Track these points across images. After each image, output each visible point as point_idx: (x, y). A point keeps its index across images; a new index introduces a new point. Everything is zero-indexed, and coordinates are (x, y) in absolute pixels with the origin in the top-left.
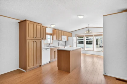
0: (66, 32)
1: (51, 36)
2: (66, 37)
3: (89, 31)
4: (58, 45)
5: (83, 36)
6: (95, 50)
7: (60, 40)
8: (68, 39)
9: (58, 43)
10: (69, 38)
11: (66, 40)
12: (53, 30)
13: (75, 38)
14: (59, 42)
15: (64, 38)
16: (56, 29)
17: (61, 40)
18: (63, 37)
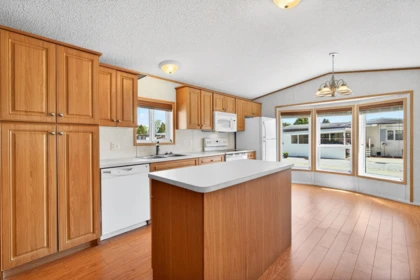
0: (235, 98)
1: (171, 114)
2: (235, 118)
3: (333, 86)
4: (200, 149)
5: (308, 113)
6: (361, 172)
7: (207, 126)
8: (242, 127)
9: (203, 140)
10: (246, 120)
11: (235, 130)
12: (177, 89)
13: (273, 121)
14: (204, 135)
15: (225, 121)
16: (185, 86)
17: (212, 129)
18: (219, 116)
